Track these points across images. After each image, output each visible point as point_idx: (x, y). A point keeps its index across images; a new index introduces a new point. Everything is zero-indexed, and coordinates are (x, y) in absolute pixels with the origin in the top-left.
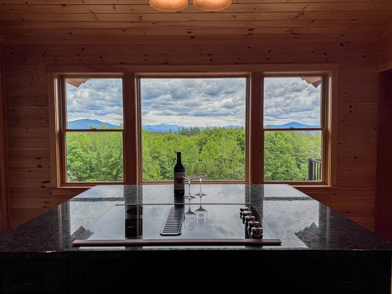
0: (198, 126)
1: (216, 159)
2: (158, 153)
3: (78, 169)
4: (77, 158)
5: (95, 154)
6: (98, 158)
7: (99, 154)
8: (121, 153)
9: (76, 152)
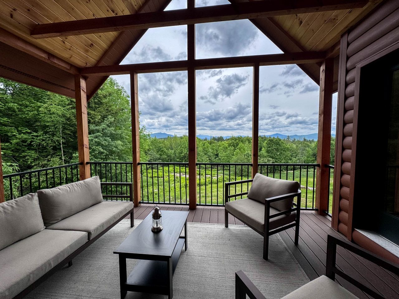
0: (222, 136)
1: (245, 155)
2: (206, 151)
3: (164, 159)
4: (164, 153)
5: (173, 151)
6: (175, 153)
7: (175, 152)
8: (187, 151)
9: (163, 150)
